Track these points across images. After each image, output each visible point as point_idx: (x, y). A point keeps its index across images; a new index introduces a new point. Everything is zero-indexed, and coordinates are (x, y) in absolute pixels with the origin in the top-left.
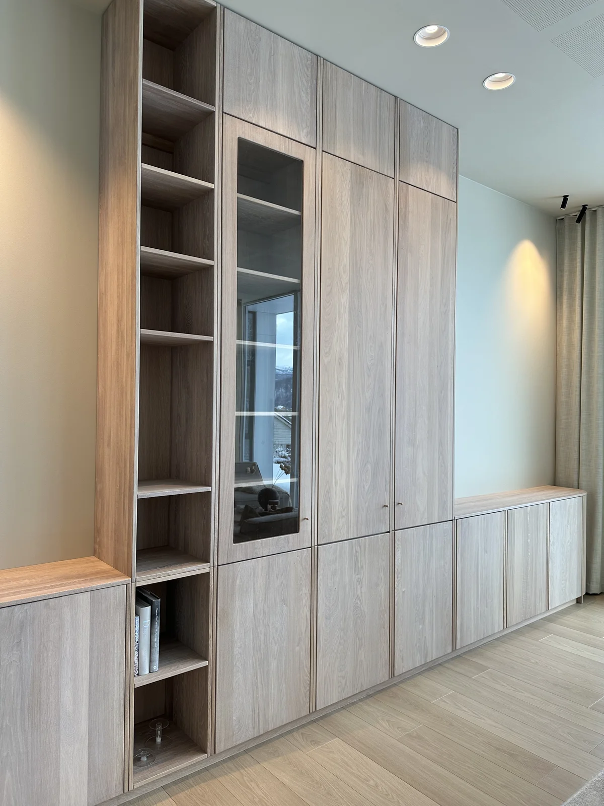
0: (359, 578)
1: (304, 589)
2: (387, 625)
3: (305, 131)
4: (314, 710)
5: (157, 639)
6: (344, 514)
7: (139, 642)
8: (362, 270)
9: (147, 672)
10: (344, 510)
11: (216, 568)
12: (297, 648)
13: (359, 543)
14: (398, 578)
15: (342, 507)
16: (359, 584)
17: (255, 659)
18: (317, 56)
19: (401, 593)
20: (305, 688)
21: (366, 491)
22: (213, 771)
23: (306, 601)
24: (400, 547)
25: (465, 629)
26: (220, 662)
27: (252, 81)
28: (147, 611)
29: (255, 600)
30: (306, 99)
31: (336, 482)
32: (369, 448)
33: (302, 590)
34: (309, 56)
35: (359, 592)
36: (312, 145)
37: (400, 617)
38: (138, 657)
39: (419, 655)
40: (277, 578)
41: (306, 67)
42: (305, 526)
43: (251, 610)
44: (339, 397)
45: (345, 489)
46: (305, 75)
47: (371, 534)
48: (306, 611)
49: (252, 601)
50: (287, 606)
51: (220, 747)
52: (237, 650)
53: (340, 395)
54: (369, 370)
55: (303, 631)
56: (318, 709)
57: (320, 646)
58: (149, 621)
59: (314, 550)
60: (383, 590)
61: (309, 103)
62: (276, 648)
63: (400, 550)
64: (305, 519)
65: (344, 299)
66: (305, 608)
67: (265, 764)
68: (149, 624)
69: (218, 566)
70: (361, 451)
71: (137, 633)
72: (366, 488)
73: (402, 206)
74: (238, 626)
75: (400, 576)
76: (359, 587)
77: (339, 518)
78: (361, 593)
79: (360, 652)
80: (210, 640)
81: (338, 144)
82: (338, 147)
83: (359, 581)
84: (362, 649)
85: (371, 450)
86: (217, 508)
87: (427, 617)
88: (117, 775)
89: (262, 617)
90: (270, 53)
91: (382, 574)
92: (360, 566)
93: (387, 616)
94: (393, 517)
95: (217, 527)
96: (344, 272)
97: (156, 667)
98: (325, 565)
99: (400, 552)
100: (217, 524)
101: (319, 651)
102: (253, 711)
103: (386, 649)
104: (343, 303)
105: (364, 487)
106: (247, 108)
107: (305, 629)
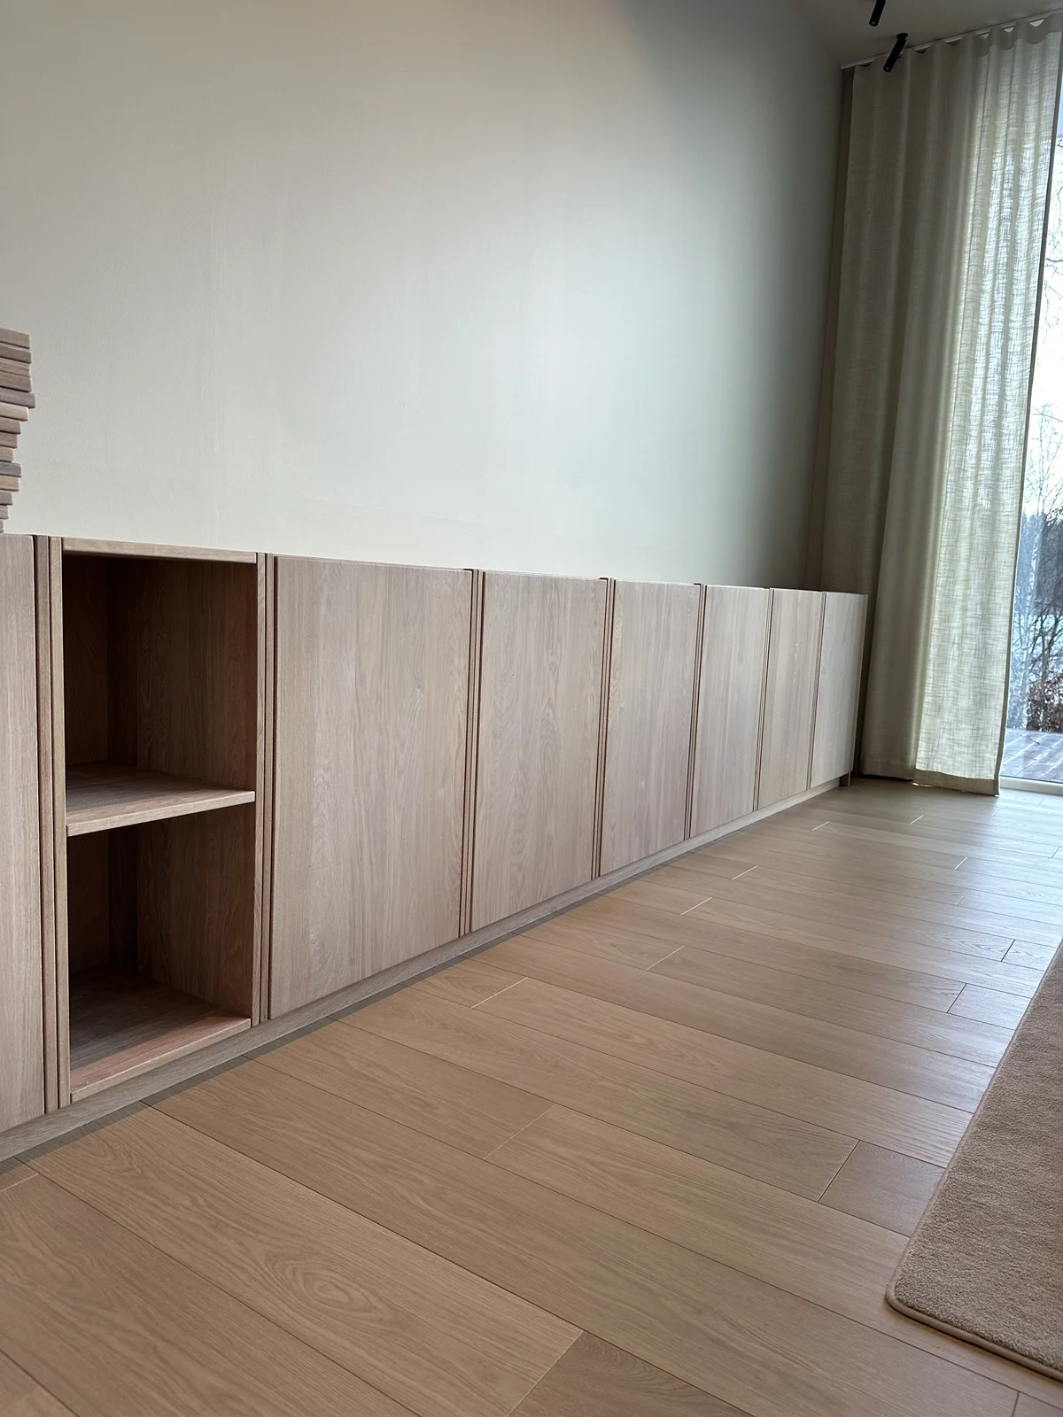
1: (454, 657)
2: (593, 770)
4: (467, 931)
12: (440, 792)
16: (553, 676)
17: (359, 802)
19: (618, 710)
23: (459, 688)
26: (282, 798)
29: (359, 664)
35: (552, 693)
37: (613, 759)
40: (406, 624)
48: (459, 712)
49: (353, 666)
50: (420, 690)
51: (281, 1004)
52: (320, 775)
55: (453, 754)
56: (473, 929)
57: (483, 792)
59: (477, 578)
60: (589, 697)
63: (621, 620)
66: (458, 703)
74: (324, 717)
79: (548, 817)
80: (260, 738)
83: (554, 669)
84: (552, 812)
87: (653, 767)
89: (372, 704)
101: (481, 804)
102: (352, 921)
107: (455, 752)
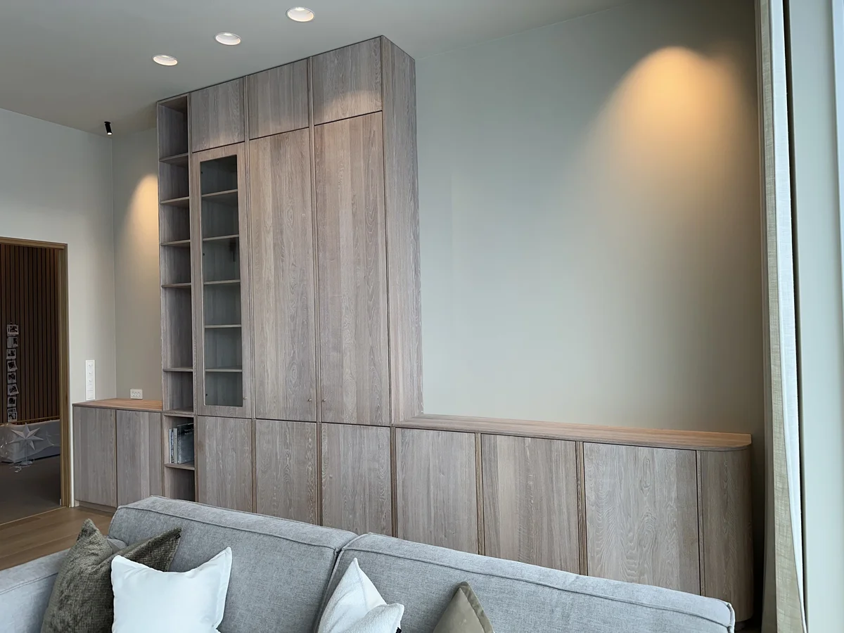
0: (288, 452)
3: (237, 134)
6: (275, 400)
8: (283, 212)
10: (275, 397)
11: (196, 416)
13: (287, 425)
15: (273, 394)
17: (218, 479)
18: (243, 77)
19: (327, 477)
21: (293, 384)
23: (248, 454)
26: (201, 471)
27: (205, 125)
28: (175, 430)
29: (217, 442)
31: (268, 375)
32: (295, 352)
33: (246, 447)
34: (237, 81)
36: (242, 141)
38: (174, 453)
41: (236, 91)
42: (247, 404)
43: (215, 448)
44: (268, 312)
45: (275, 382)
46: (235, 96)
47: (298, 420)
48: (248, 462)
50: (235, 453)
54: (293, 289)
59: (254, 421)
60: (310, 469)
61: (238, 114)
62: (230, 477)
63: (326, 439)
65: (269, 239)
66: (247, 459)
70: (288, 353)
71: (173, 441)
72: (294, 382)
73: (317, 146)
74: (208, 454)
75: (327, 462)
76: (288, 458)
77: (271, 402)
78: (290, 464)
81: (260, 128)
82: (260, 131)
87: (359, 511)
89: (221, 453)
90: (215, 99)
91: (309, 455)
92: (288, 443)
94: (320, 411)
96: (269, 218)
99: (326, 442)
104: (268, 243)
105: (291, 381)
106: (203, 143)
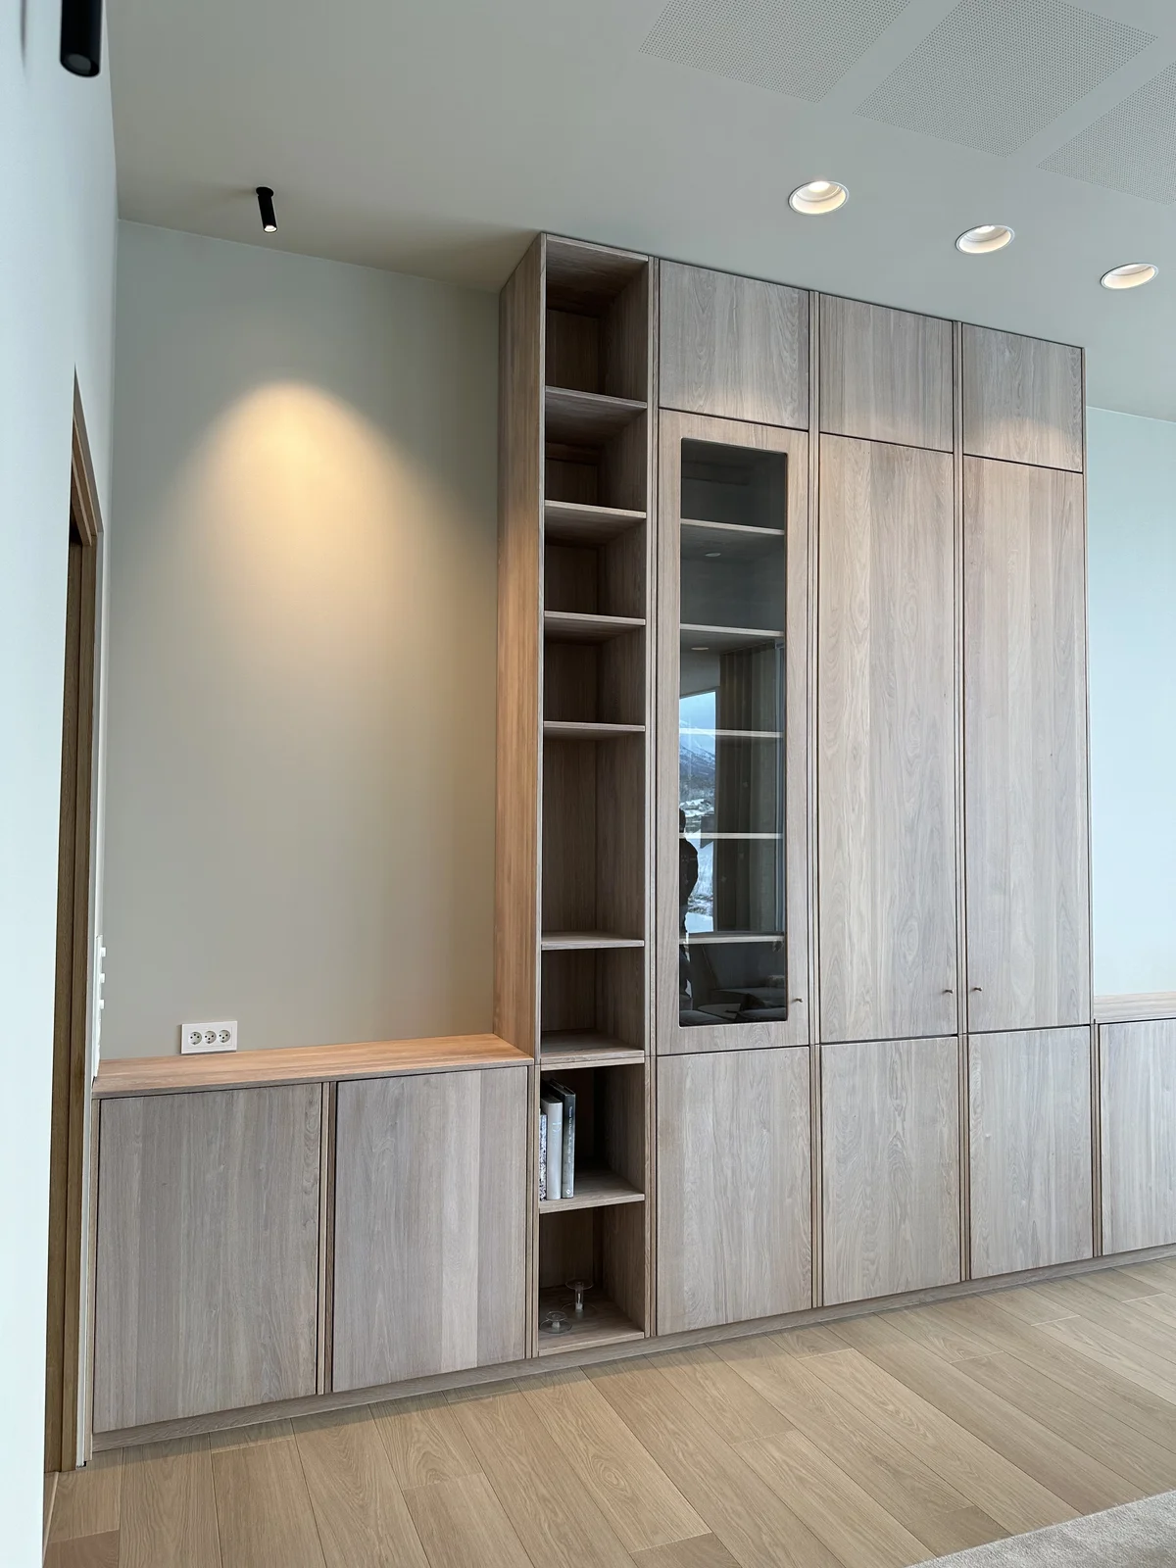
0: (898, 1106)
1: (798, 1109)
2: (955, 1190)
3: (789, 408)
4: (819, 1306)
5: (571, 1152)
6: (868, 998)
7: (546, 1152)
8: (894, 605)
9: (558, 1197)
10: (868, 992)
11: (653, 1058)
12: (788, 1201)
13: (897, 1050)
14: (975, 1113)
15: (865, 986)
16: (899, 1115)
17: (718, 1204)
18: (809, 291)
19: (983, 1140)
20: (804, 1267)
21: (910, 964)
22: (654, 1360)
23: (802, 1128)
24: (979, 1062)
25: (1122, 1223)
26: (662, 1199)
27: (702, 353)
28: (557, 1109)
29: (715, 1113)
30: (791, 361)
31: (852, 945)
32: (913, 894)
33: (794, 1110)
34: (795, 294)
35: (899, 1128)
36: (801, 428)
37: (980, 1180)
38: (546, 1173)
39: (1021, 1251)
40: (752, 1086)
41: (791, 312)
42: (797, 1012)
43: (710, 1129)
44: (853, 810)
45: (869, 960)
46: (789, 324)
47: (921, 1035)
48: (802, 1145)
49: (711, 1116)
50: (769, 1131)
51: (665, 1328)
52: (688, 1187)
53: (857, 808)
54: (911, 765)
55: (799, 1174)
56: (825, 1306)
57: (829, 1203)
58: (561, 1123)
59: (815, 1050)
60: (946, 1131)
61: (795, 365)
62: (752, 1193)
63: (979, 1066)
64: (797, 1000)
65: (862, 655)
66: (800, 1140)
67: (730, 1363)
68: (561, 1129)
69: (657, 1056)
70: (898, 898)
71: (544, 1139)
72: (910, 958)
73: (970, 495)
74: (690, 1149)
75: (979, 1110)
76: (898, 1119)
77: (860, 1004)
78: (903, 1129)
79: (903, 1226)
80: (647, 1163)
81: (847, 415)
82: (846, 421)
83: (900, 1110)
84: (907, 1221)
85: (918, 896)
86: (653, 972)
87: (1038, 1188)
88: (515, 1330)
89: (727, 1141)
90: (732, 305)
91: (943, 1104)
92: (899, 1085)
93: (954, 1174)
94: (964, 1012)
95: (653, 999)
96: (861, 612)
97: (570, 1191)
98: (835, 1076)
99: (979, 1070)
100: (653, 995)
101: (828, 1212)
102: (716, 1284)
103: (955, 1232)
104: (859, 662)
105: (905, 957)
106: (696, 394)
107: (800, 1173)
